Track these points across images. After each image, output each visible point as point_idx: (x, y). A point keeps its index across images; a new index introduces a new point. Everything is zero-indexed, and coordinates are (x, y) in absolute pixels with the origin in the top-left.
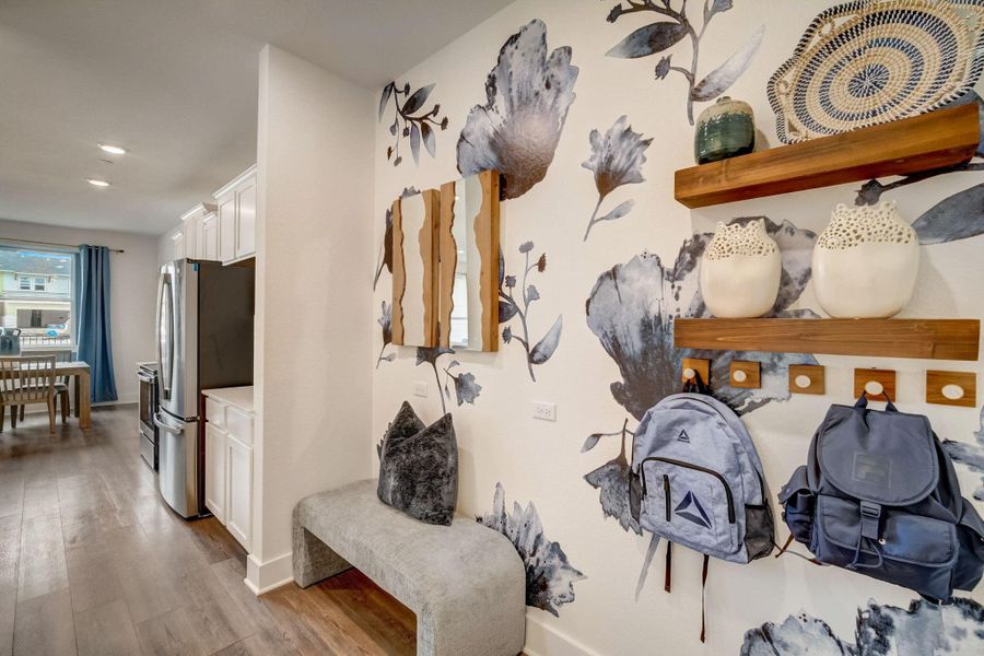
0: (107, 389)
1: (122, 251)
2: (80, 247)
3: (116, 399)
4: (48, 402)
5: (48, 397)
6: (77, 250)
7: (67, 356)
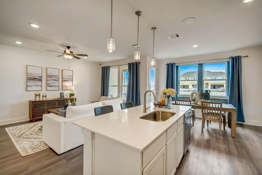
0: (240, 116)
1: (247, 56)
2: (229, 58)
3: (244, 122)
4: (219, 122)
5: (219, 120)
6: (228, 60)
7: (225, 101)
